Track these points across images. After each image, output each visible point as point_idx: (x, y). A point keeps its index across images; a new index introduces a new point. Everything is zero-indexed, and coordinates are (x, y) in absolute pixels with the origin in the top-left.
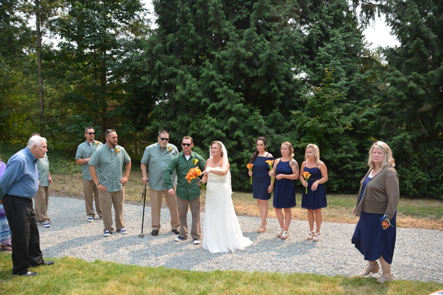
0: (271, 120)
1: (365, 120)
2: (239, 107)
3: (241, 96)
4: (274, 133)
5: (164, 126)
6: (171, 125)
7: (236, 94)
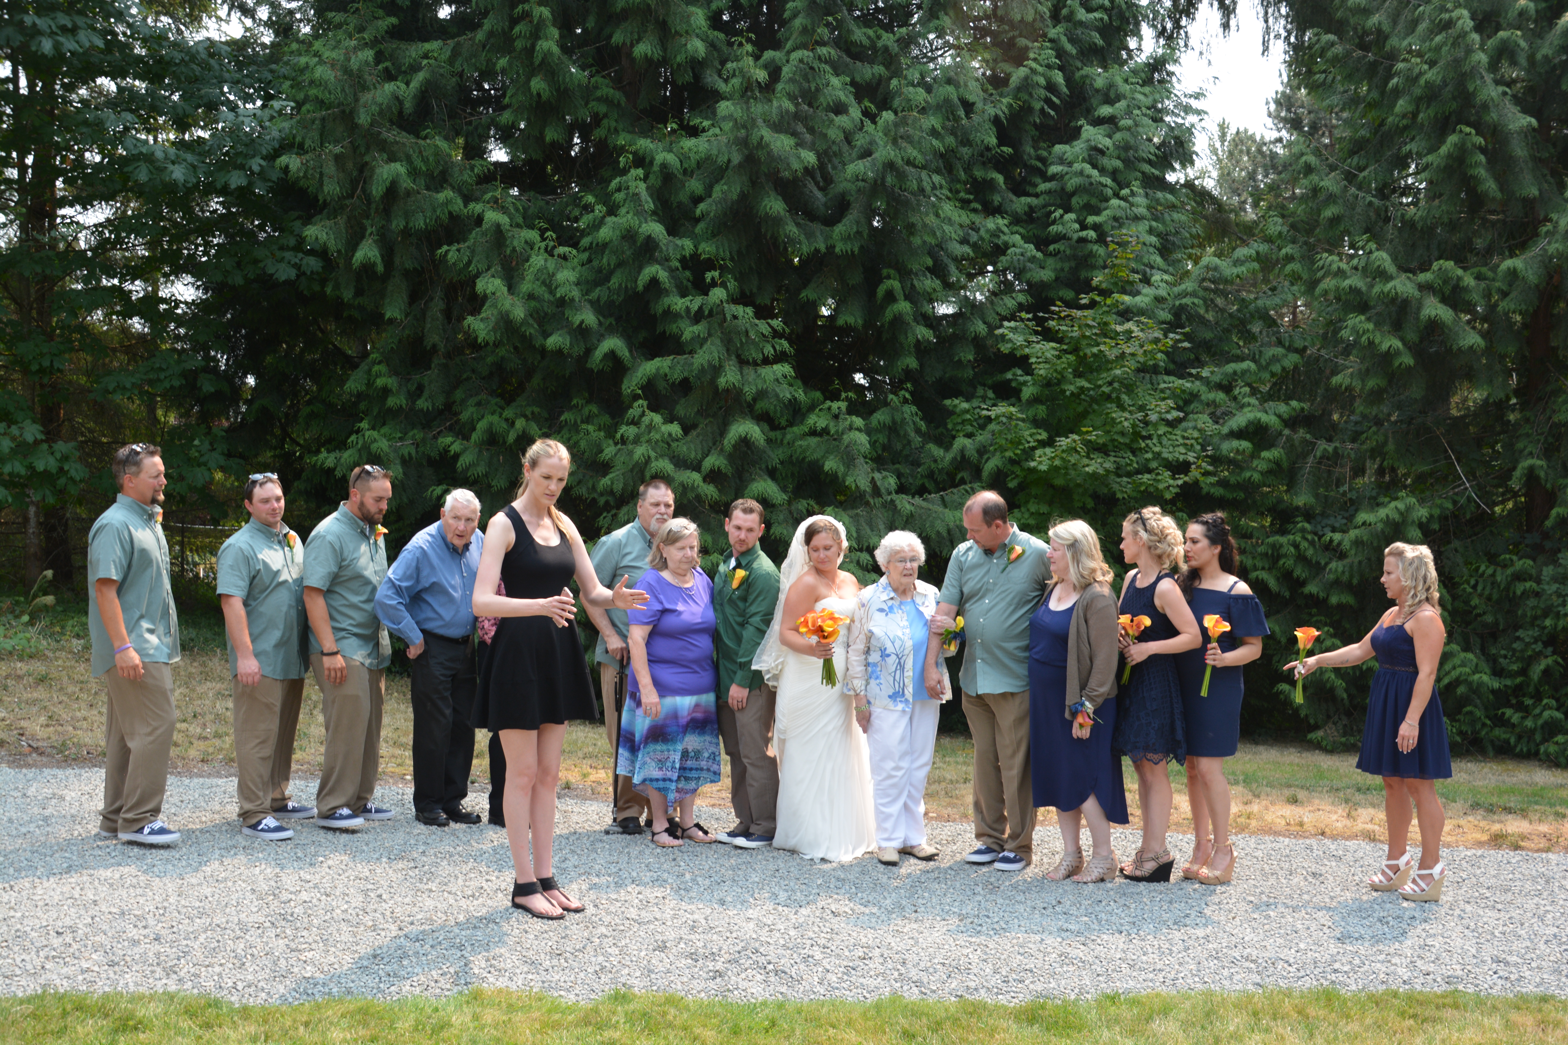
1: (1245, 445)
3: (776, 334)
4: (893, 492)
5: (400, 453)
6: (430, 448)
7: (757, 325)
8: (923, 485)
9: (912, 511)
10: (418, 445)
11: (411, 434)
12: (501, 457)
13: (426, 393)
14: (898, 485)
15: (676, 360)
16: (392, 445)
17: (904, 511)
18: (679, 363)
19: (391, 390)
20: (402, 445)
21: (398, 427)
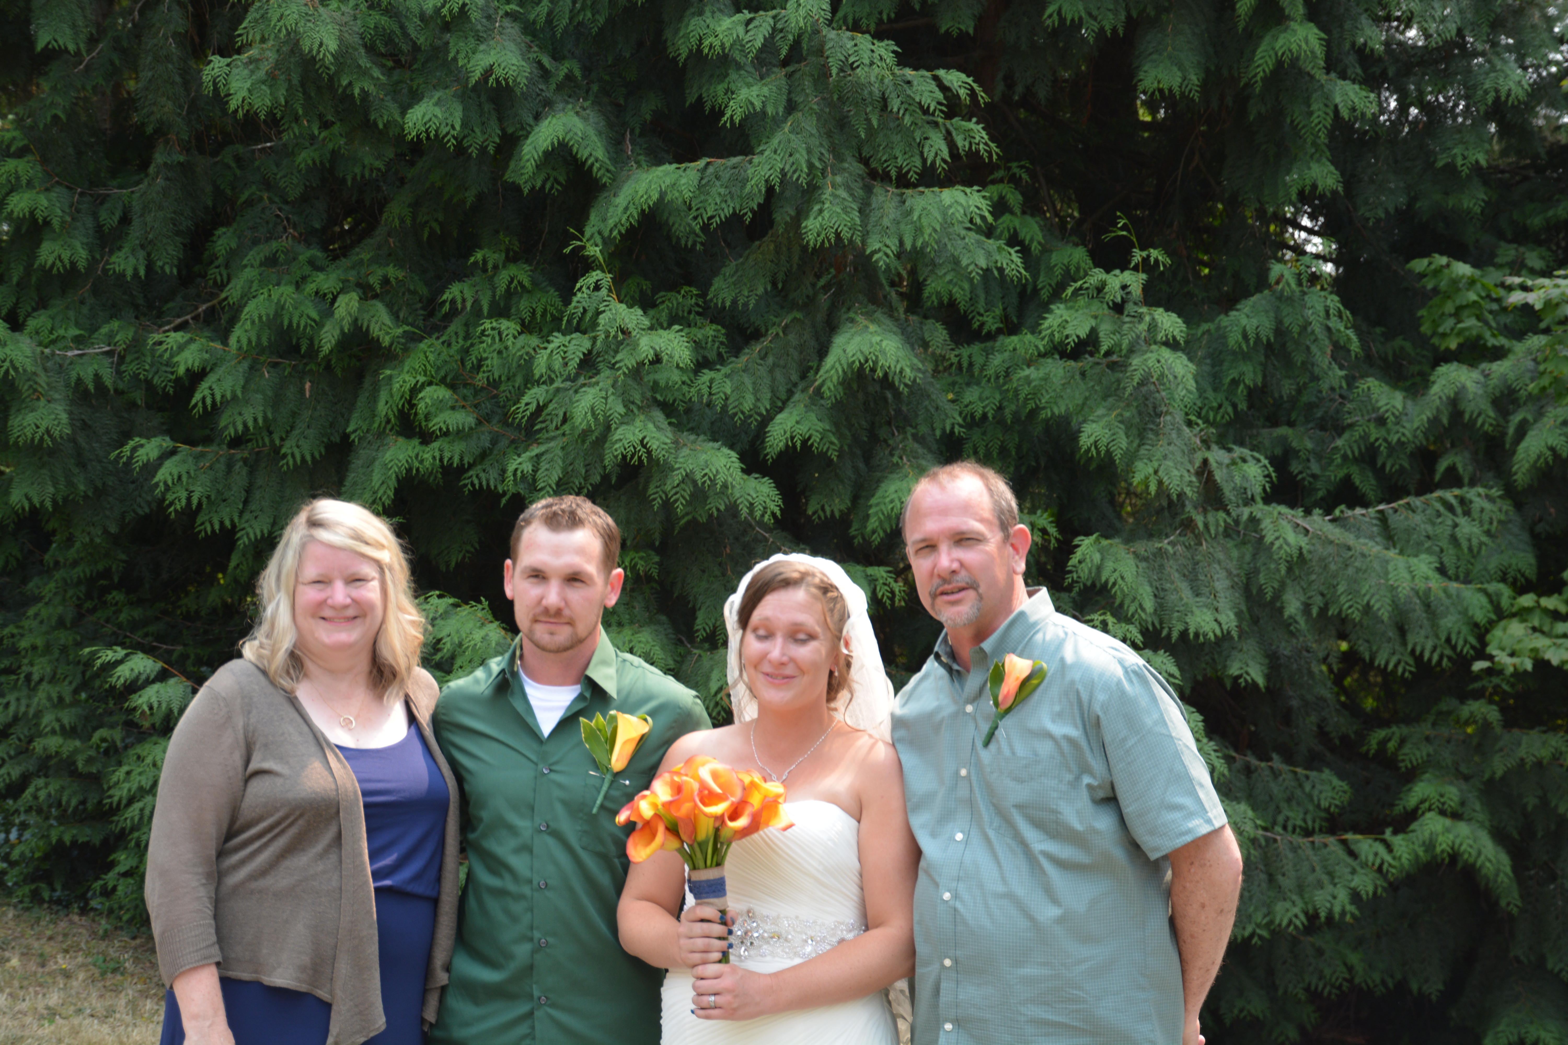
3: (954, 106)
4: (1258, 499)
5: (74, 375)
6: (152, 365)
7: (909, 82)
9: (1301, 548)
10: (122, 358)
11: (105, 330)
12: (308, 385)
13: (135, 232)
14: (1271, 482)
15: (711, 170)
16: (53, 354)
17: (1280, 548)
18: (718, 178)
19: (47, 223)
20: (81, 356)
21: (71, 314)
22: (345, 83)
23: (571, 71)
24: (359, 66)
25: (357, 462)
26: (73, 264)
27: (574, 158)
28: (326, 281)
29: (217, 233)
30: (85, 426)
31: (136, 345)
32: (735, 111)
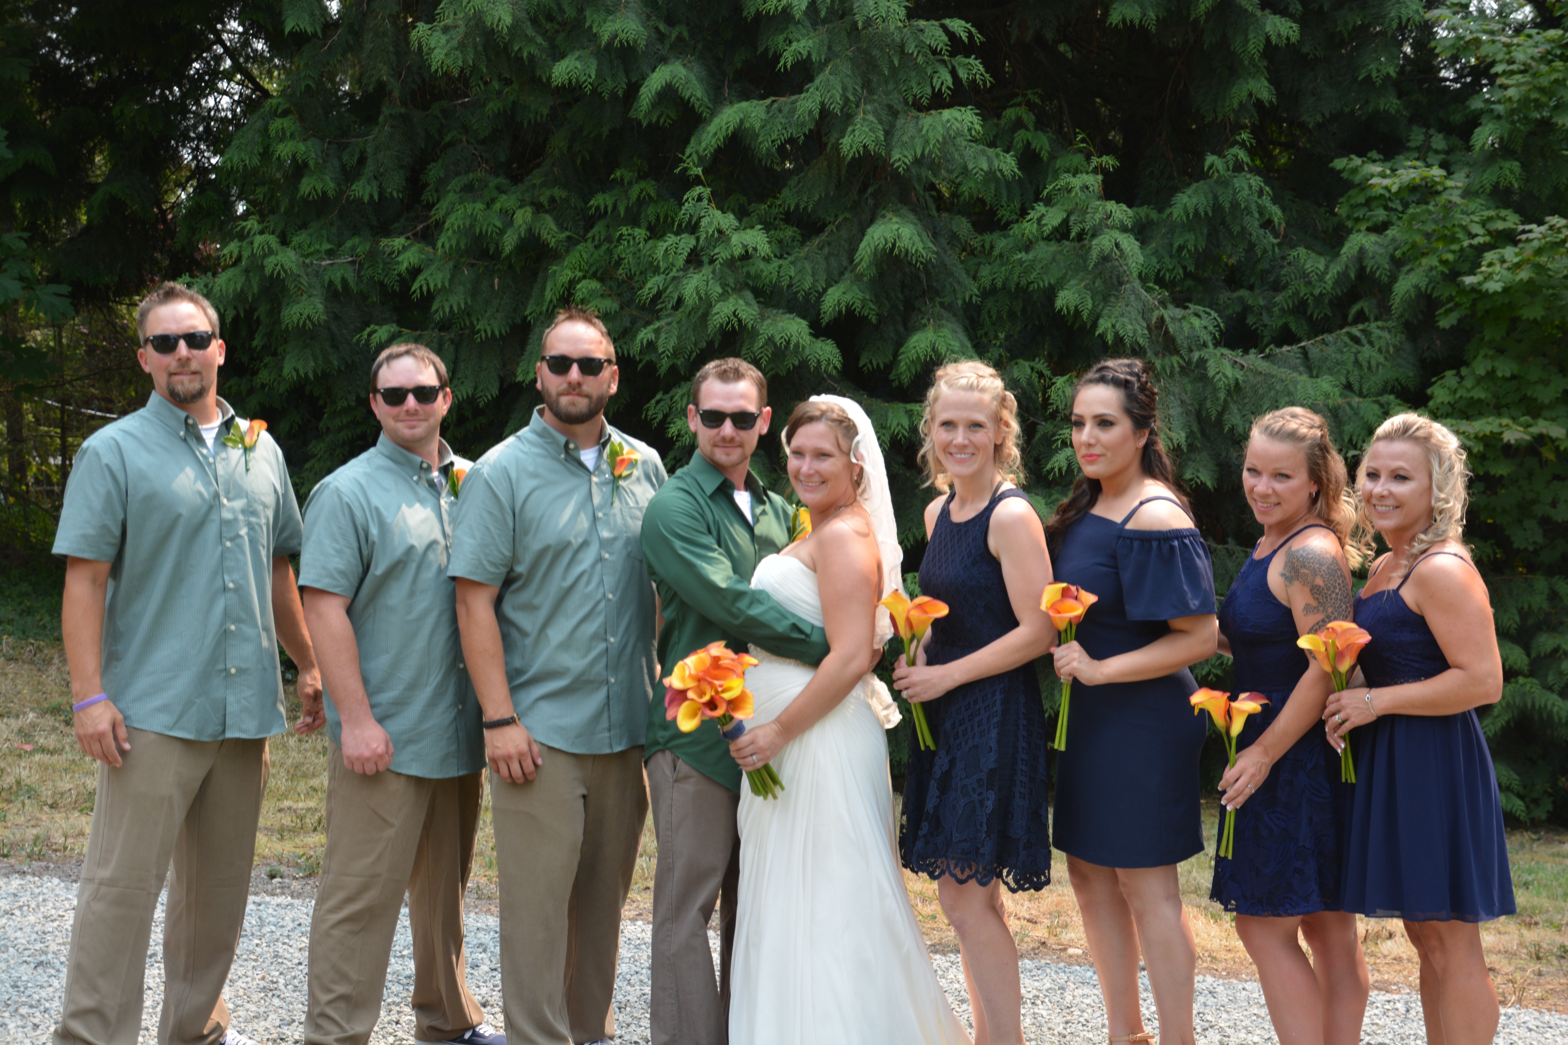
0: (1192, 241)
2: (949, 140)
3: (957, 46)
4: (1210, 344)
5: (327, 278)
6: (383, 270)
7: (922, 30)
8: (1286, 328)
9: (1237, 379)
10: (361, 265)
11: (349, 244)
12: (496, 281)
13: (369, 169)
14: (1220, 331)
15: (775, 105)
16: (312, 263)
17: (1220, 380)
18: (780, 111)
19: (306, 165)
20: (332, 265)
21: (324, 232)
22: (516, 49)
23: (680, 33)
24: (527, 36)
25: (533, 337)
26: (324, 193)
27: (682, 99)
28: (505, 201)
29: (429, 167)
30: (336, 317)
31: (372, 255)
32: (788, 58)
